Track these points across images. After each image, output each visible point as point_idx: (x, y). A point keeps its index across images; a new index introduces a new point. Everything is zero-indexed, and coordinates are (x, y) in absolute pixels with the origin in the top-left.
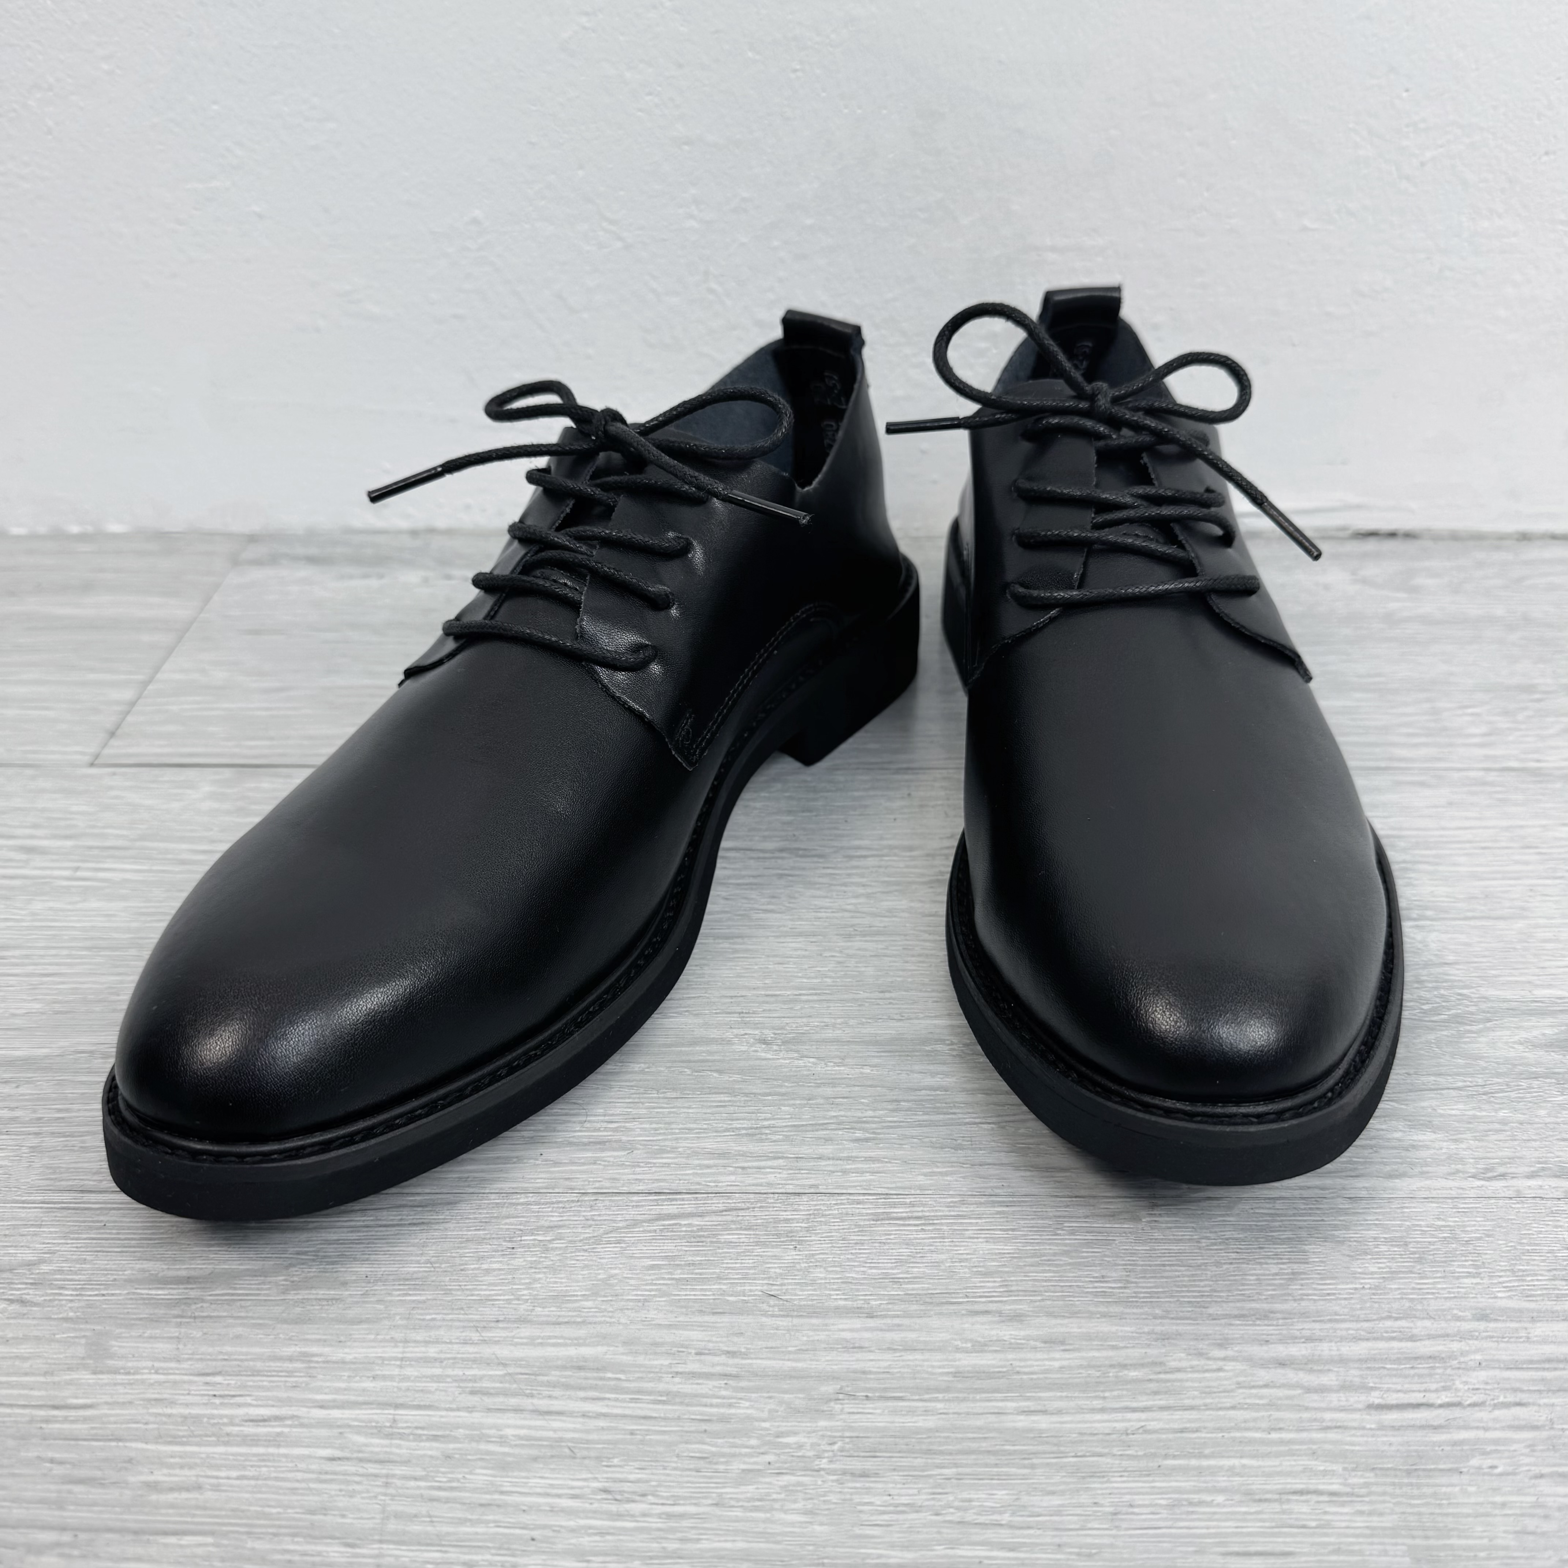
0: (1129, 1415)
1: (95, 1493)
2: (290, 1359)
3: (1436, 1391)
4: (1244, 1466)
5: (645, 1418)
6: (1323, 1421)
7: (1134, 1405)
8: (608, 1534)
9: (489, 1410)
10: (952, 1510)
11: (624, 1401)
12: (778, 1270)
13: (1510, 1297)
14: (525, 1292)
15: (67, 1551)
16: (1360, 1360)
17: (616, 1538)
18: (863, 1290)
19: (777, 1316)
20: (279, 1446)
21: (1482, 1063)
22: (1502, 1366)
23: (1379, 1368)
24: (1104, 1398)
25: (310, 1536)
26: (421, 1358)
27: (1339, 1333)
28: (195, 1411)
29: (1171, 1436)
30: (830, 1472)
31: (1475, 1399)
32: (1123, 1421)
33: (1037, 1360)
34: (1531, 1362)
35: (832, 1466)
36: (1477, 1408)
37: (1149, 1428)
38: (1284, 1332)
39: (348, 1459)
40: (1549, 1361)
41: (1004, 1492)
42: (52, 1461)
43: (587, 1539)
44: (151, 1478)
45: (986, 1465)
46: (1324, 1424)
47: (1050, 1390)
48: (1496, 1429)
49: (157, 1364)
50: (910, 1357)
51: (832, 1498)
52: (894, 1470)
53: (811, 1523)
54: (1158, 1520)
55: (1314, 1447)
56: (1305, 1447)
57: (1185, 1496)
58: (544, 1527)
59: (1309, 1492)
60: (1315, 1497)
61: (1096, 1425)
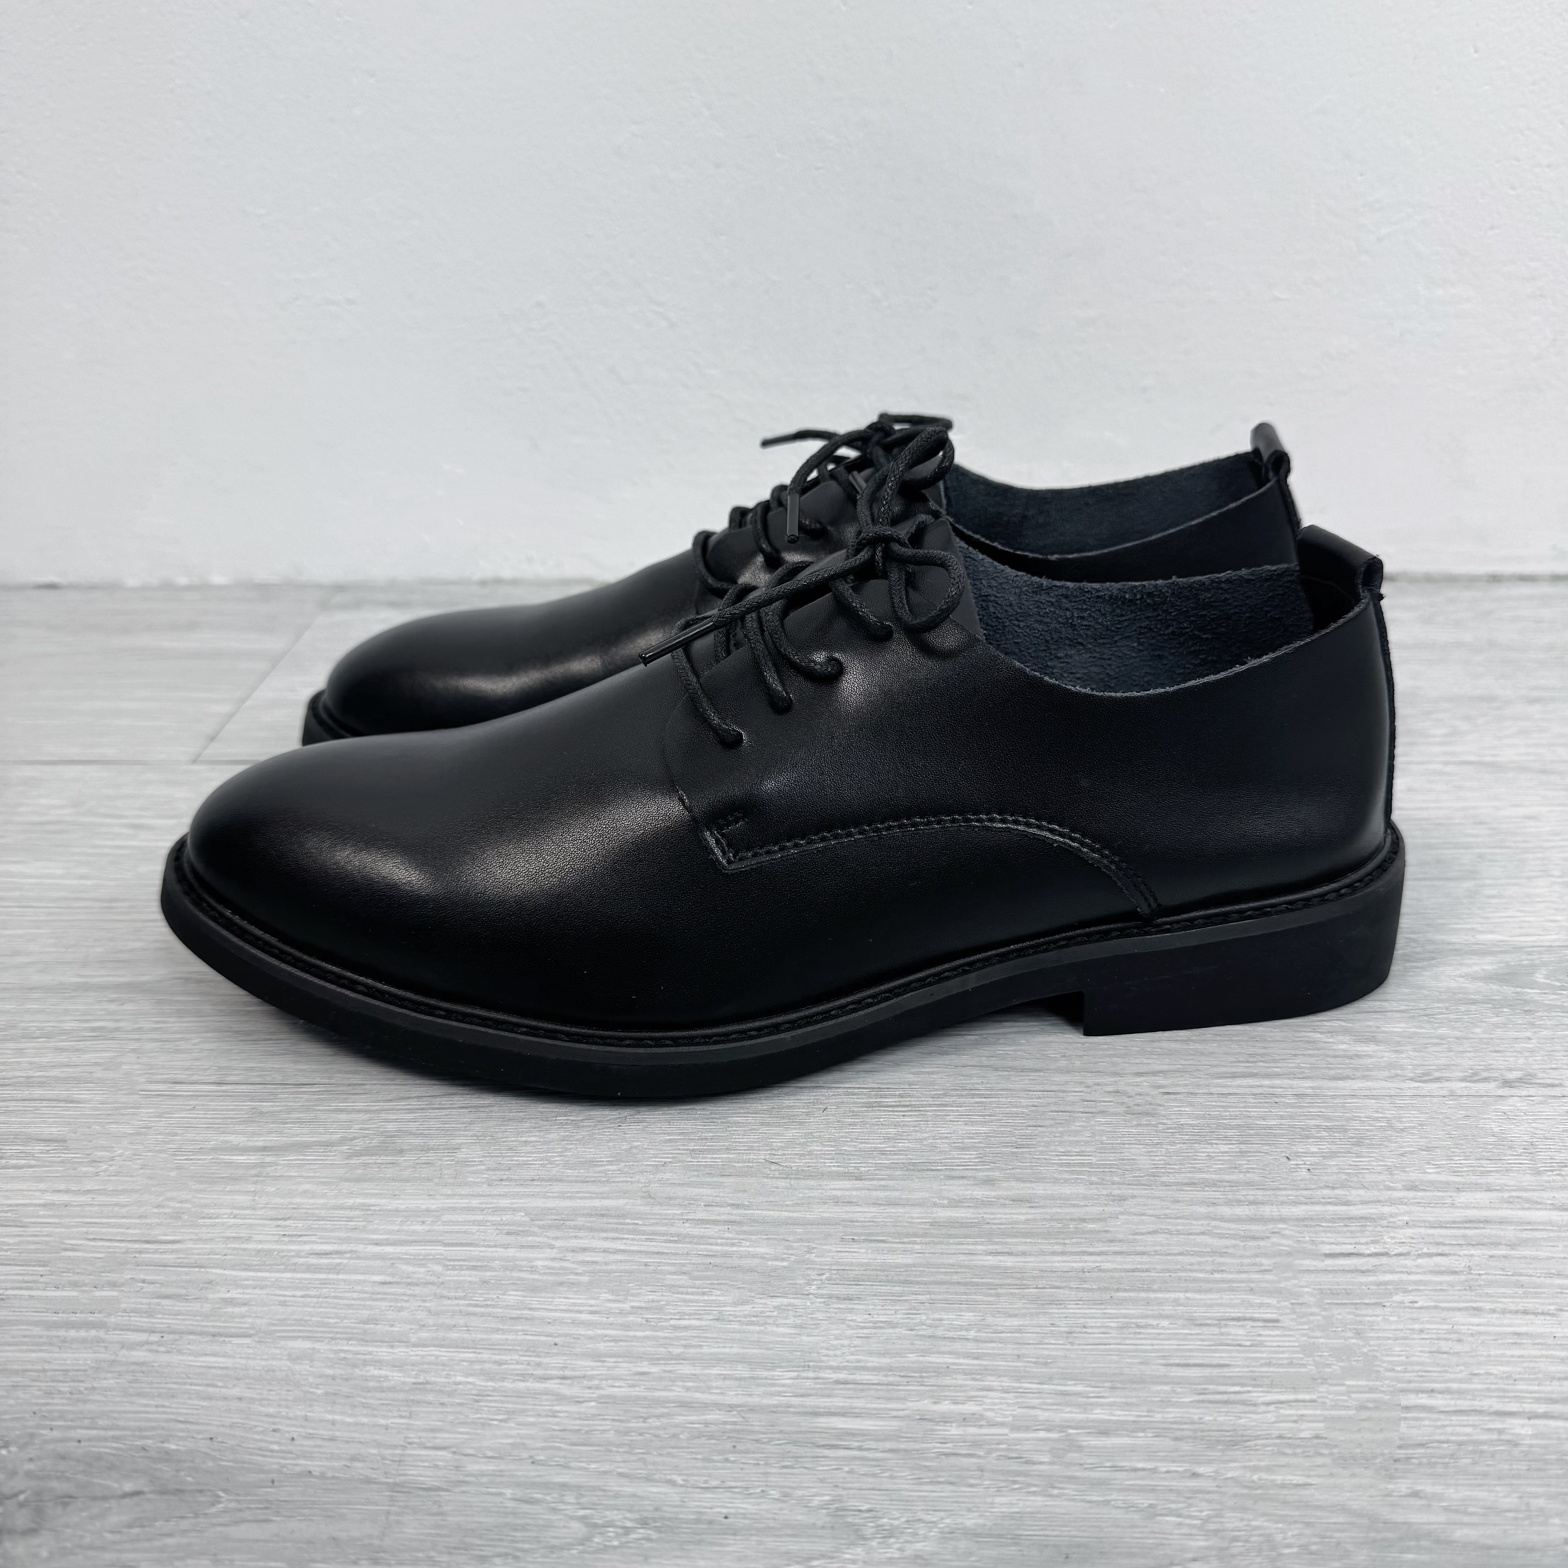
0: (1086, 1258)
1: (181, 1306)
2: (351, 1208)
3: (1367, 1244)
4: (1188, 1298)
5: (658, 1253)
6: (1262, 1265)
7: (1091, 1250)
8: (621, 1341)
9: (522, 1247)
10: (924, 1327)
11: (640, 1240)
12: (779, 1144)
13: (1438, 1173)
14: (557, 1159)
15: (154, 1347)
16: (1298, 1220)
17: (628, 1344)
18: (854, 1159)
19: (777, 1178)
20: (338, 1273)
21: (1425, 992)
22: (1427, 1225)
23: (1314, 1226)
24: (1065, 1244)
25: (363, 1340)
26: (465, 1208)
27: (1281, 1198)
28: (266, 1246)
29: (1123, 1274)
30: (817, 1296)
31: (1401, 1250)
32: (1080, 1262)
33: (1005, 1214)
34: (1454, 1222)
35: (820, 1292)
36: (1402, 1257)
37: (1103, 1267)
38: (1230, 1197)
39: (397, 1283)
40: (1471, 1222)
41: (971, 1314)
42: (143, 1281)
43: (603, 1344)
44: (228, 1295)
45: (956, 1293)
46: (1263, 1268)
47: (1017, 1236)
48: (1418, 1273)
49: (236, 1212)
50: (893, 1210)
51: (820, 1315)
52: (875, 1295)
53: (800, 1335)
54: (1107, 1338)
55: (1252, 1285)
56: (1244, 1285)
57: (1134, 1320)
58: (566, 1335)
59: (1245, 1319)
60: (1250, 1323)
61: (1057, 1264)
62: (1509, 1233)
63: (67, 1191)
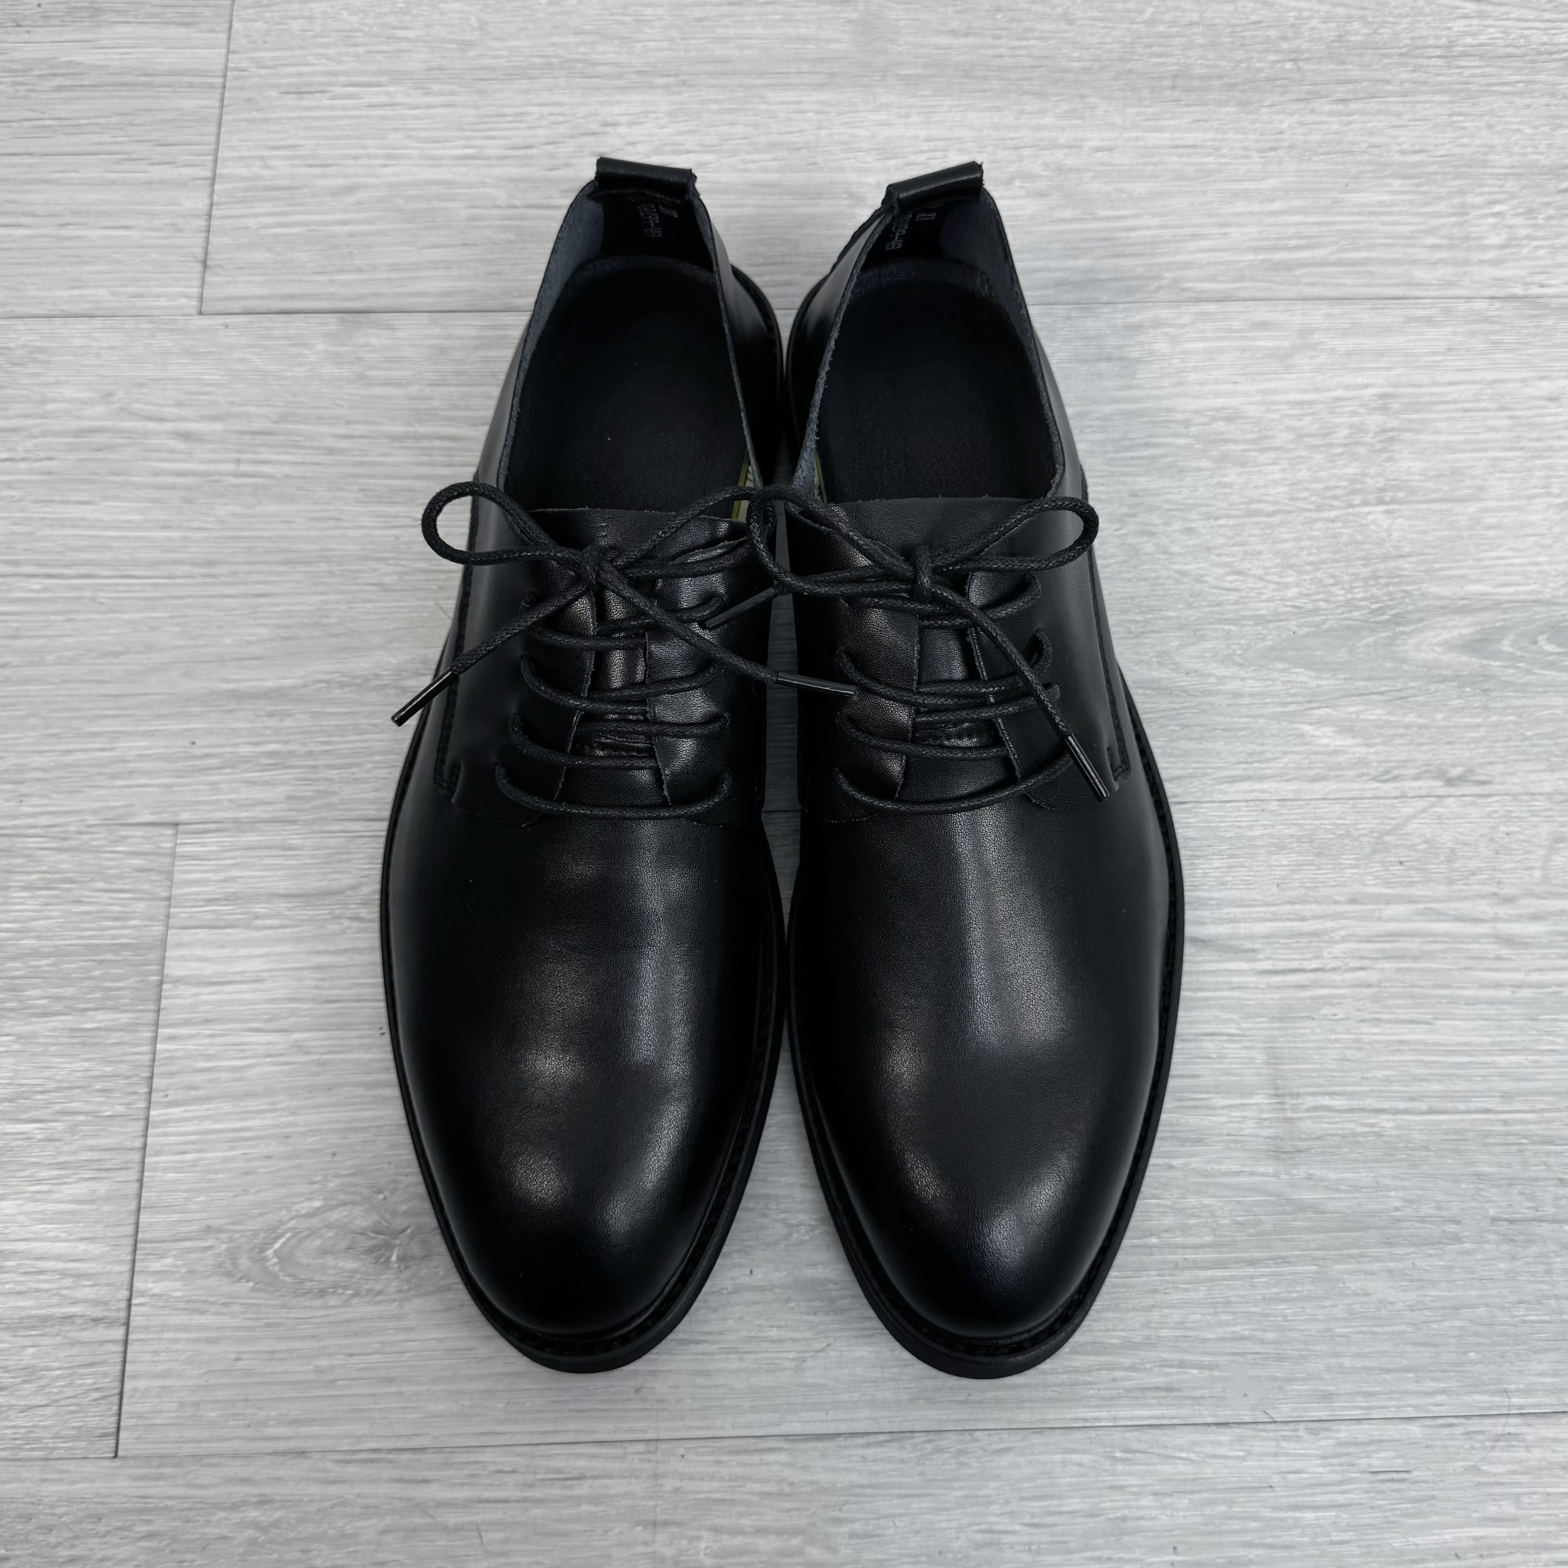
3: (1309, 959)
6: (1232, 983)
13: (1375, 885)
16: (1264, 936)
22: (1357, 940)
23: (1276, 943)
27: (1253, 915)
31: (1334, 965)
34: (1377, 936)
36: (1333, 972)
40: (1389, 935)
48: (1342, 987)
60: (1219, 1038)
62: (1414, 945)
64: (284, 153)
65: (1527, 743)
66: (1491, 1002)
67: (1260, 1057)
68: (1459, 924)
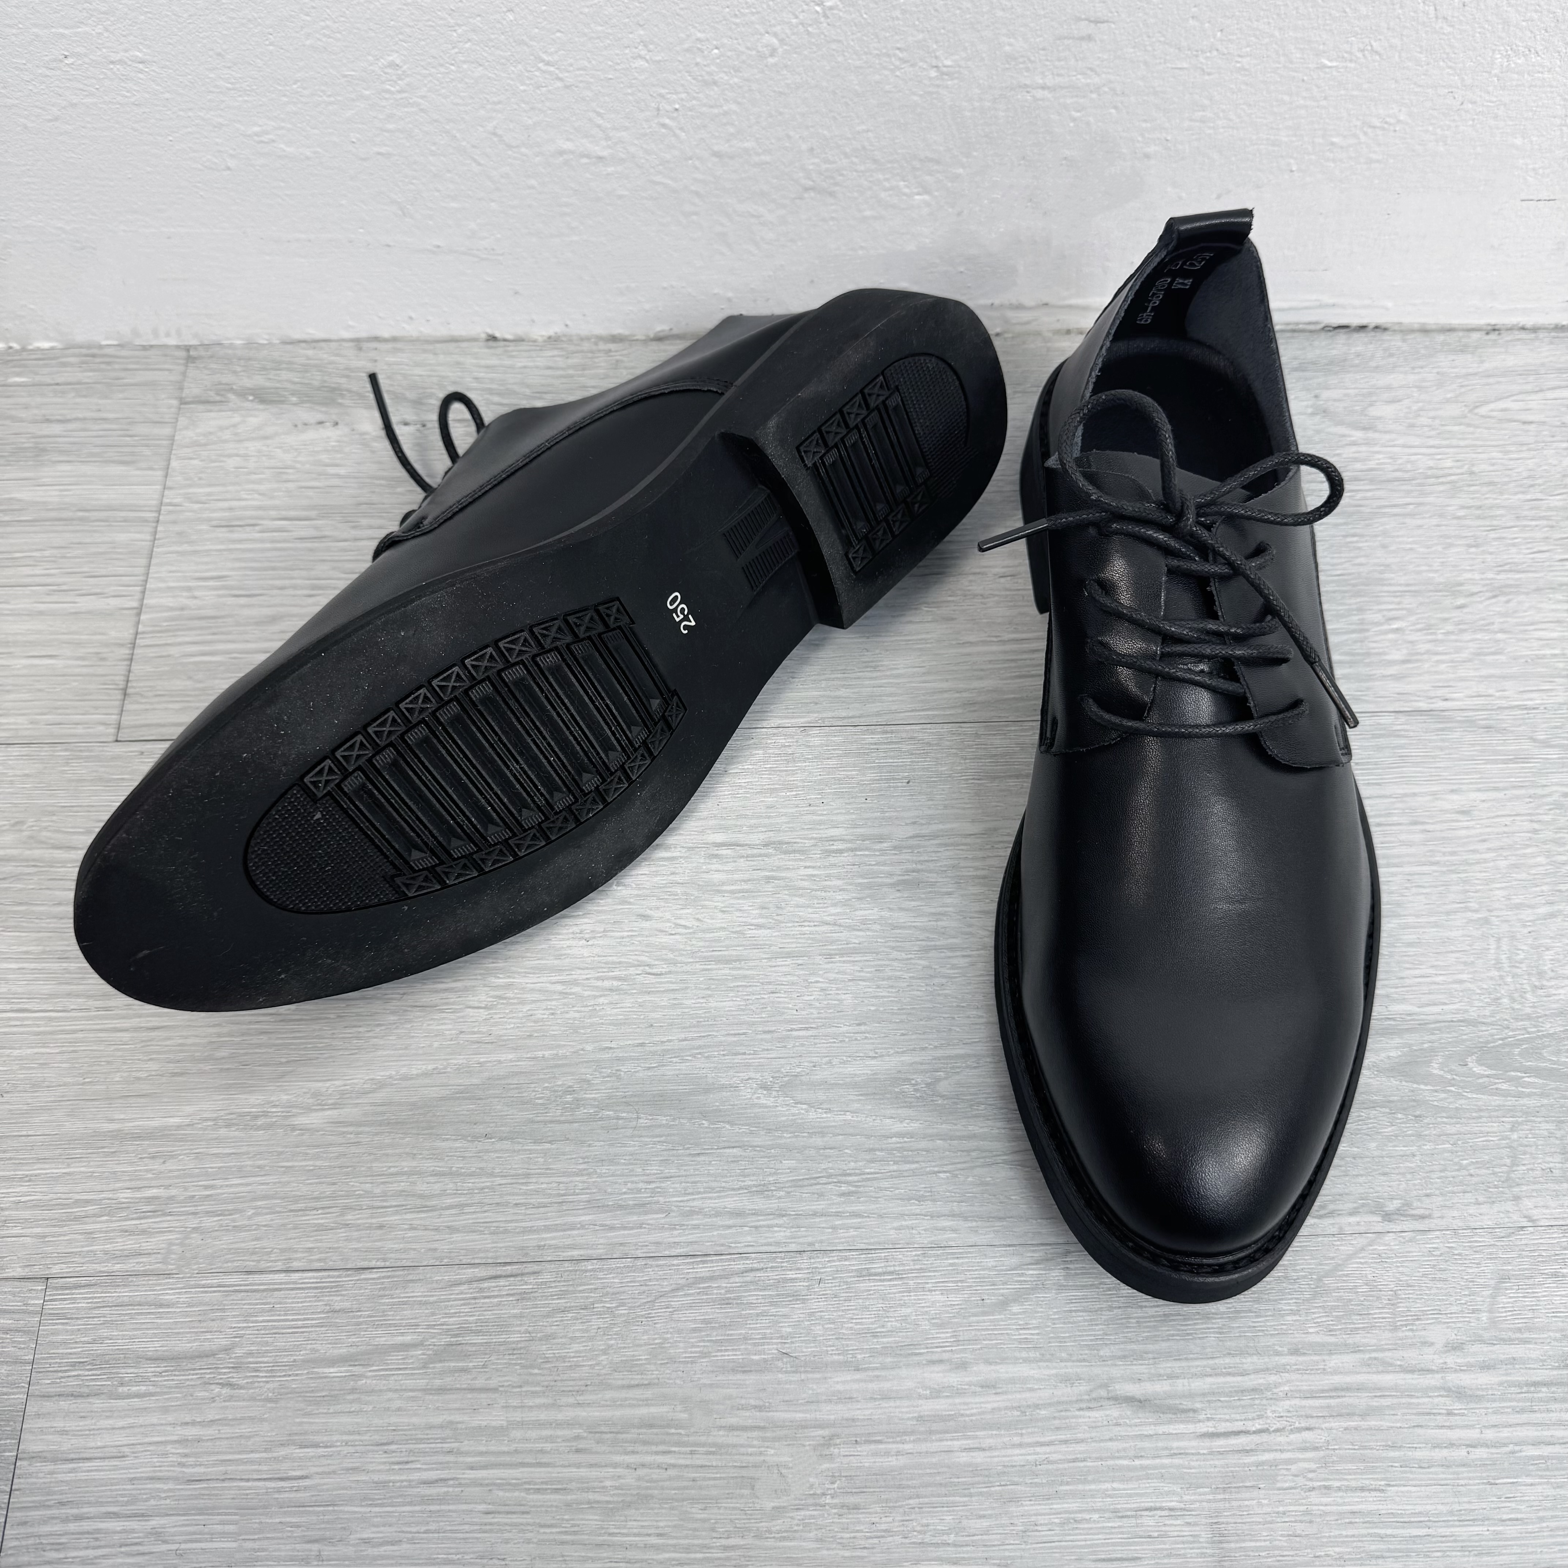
0: (1038, 1449)
3: (1253, 1419)
5: (702, 1467)
6: (1172, 1449)
7: (1042, 1440)
11: (686, 1453)
13: (1317, 1332)
16: (1204, 1395)
19: (790, 1372)
22: (1302, 1395)
23: (1215, 1401)
24: (1022, 1434)
29: (1066, 1466)
31: (1278, 1425)
32: (1035, 1454)
34: (1323, 1391)
36: (1279, 1434)
37: (1051, 1459)
39: (498, 1512)
40: (1336, 1389)
42: (290, 1525)
47: (985, 1429)
48: (1288, 1451)
50: (886, 1405)
51: (835, 1526)
52: (876, 1503)
59: (1156, 1509)
60: (1159, 1513)
61: (1016, 1458)
62: (1361, 1401)
63: (194, 1423)
64: (211, 583)
65: (1465, 1172)
66: (1446, 1465)
67: (1205, 1535)
68: (1409, 1376)
